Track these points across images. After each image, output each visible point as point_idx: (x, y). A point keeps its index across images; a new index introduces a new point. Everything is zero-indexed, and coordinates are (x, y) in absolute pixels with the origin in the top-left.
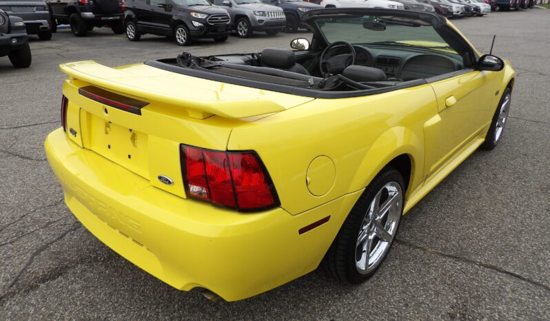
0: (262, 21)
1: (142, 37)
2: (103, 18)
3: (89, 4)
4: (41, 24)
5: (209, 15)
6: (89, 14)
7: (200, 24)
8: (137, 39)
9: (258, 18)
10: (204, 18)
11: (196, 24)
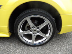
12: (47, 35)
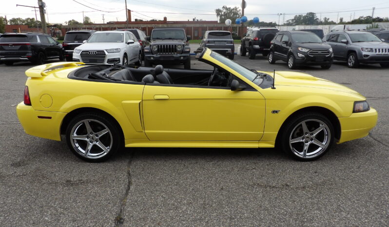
0: (367, 56)
1: (277, 62)
2: (264, 49)
3: (258, 40)
4: (227, 51)
5: (311, 49)
6: (257, 46)
7: (303, 56)
8: (273, 63)
9: (364, 53)
10: (306, 51)
11: (300, 55)
12: (324, 143)
